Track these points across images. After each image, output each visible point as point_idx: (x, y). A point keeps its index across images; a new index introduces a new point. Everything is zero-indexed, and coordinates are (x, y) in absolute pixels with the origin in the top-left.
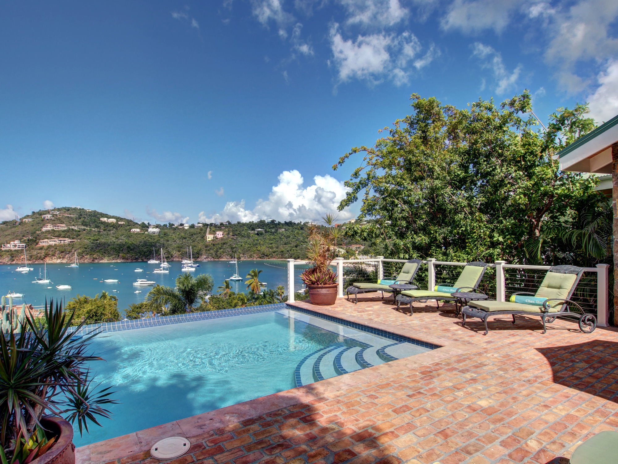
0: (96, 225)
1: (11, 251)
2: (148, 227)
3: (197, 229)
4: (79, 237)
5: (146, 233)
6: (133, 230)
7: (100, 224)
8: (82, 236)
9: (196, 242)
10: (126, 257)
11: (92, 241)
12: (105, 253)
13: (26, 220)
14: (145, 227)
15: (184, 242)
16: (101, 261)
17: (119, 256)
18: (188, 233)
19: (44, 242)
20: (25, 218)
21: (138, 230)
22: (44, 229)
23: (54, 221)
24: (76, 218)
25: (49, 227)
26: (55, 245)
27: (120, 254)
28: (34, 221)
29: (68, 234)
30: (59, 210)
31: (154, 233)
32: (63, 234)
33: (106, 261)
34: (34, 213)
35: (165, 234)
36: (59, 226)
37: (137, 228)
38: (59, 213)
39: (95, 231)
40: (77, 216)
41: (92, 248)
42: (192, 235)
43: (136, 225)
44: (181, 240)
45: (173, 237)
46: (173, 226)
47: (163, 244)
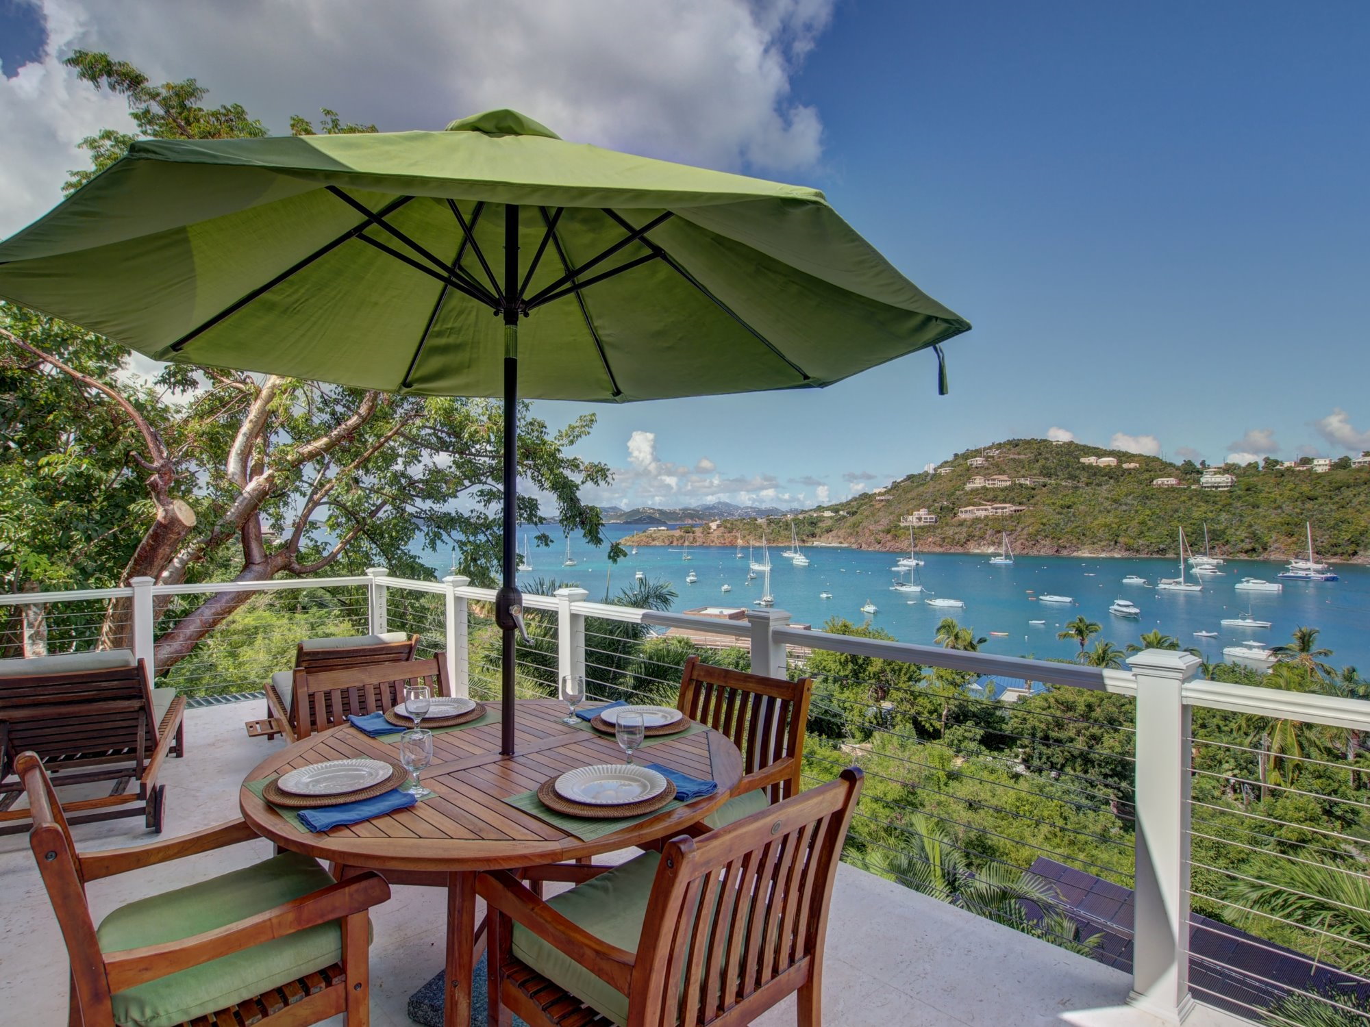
0: (1069, 473)
1: (914, 528)
2: (1200, 473)
3: (1359, 470)
4: (1032, 501)
5: (1193, 487)
6: (1160, 481)
7: (1078, 472)
8: (1038, 498)
10: (1135, 546)
11: (1059, 510)
12: (1084, 535)
13: (942, 471)
14: (1191, 471)
15: (1309, 510)
16: (1075, 554)
17: (1116, 542)
18: (1324, 483)
19: (966, 512)
20: (941, 466)
21: (1172, 481)
22: (969, 486)
23: (988, 469)
24: (1029, 462)
25: (978, 482)
26: (986, 517)
27: (1121, 540)
28: (953, 471)
29: (1012, 494)
30: (1000, 446)
31: (1217, 487)
32: (1001, 495)
33: (1087, 555)
34: (956, 455)
35: (1248, 490)
36: (994, 480)
37: (1170, 476)
38: (1000, 453)
39: (1066, 487)
40: (1033, 458)
41: (1058, 525)
42: (1339, 488)
43: (1169, 470)
44: (1299, 503)
45: (1272, 495)
46: (1278, 467)
47: (1241, 516)
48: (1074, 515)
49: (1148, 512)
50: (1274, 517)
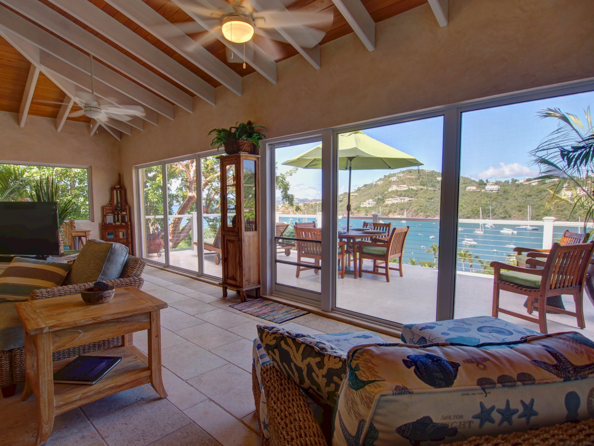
0: (432, 184)
1: (366, 208)
2: (485, 184)
4: (416, 196)
5: (483, 191)
6: (468, 188)
7: (436, 184)
8: (419, 195)
9: (544, 201)
11: (427, 200)
13: (379, 183)
14: (482, 184)
15: (528, 201)
18: (535, 189)
19: (389, 201)
20: (378, 181)
21: (474, 188)
22: (390, 190)
23: (398, 182)
24: (416, 179)
25: (394, 188)
26: (397, 203)
28: (384, 183)
29: (408, 193)
30: (403, 172)
31: (492, 191)
32: (404, 194)
34: (385, 176)
35: (504, 192)
36: (401, 187)
37: (473, 186)
38: (404, 175)
39: (431, 190)
40: (417, 177)
41: (426, 206)
42: (541, 192)
43: (473, 183)
44: (524, 198)
45: (514, 194)
46: (517, 182)
47: (501, 203)
48: (433, 202)
49: (464, 201)
50: (515, 204)
